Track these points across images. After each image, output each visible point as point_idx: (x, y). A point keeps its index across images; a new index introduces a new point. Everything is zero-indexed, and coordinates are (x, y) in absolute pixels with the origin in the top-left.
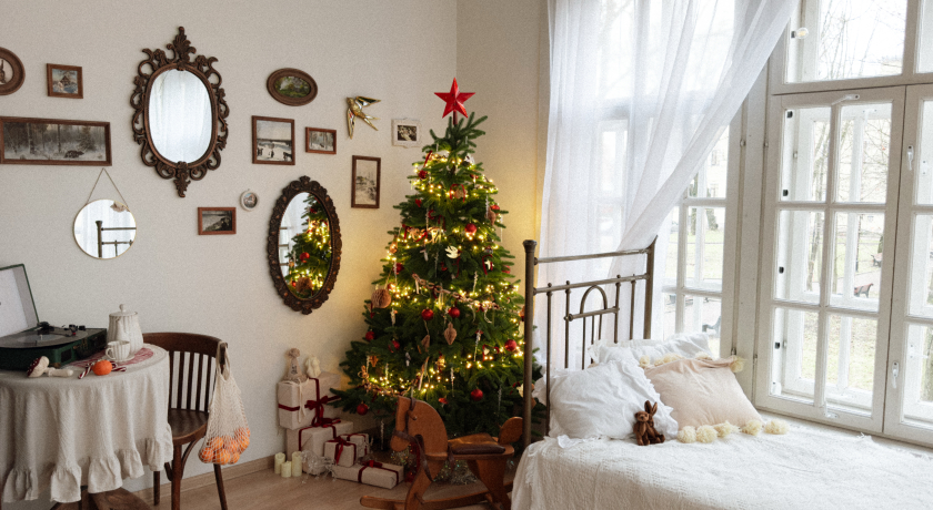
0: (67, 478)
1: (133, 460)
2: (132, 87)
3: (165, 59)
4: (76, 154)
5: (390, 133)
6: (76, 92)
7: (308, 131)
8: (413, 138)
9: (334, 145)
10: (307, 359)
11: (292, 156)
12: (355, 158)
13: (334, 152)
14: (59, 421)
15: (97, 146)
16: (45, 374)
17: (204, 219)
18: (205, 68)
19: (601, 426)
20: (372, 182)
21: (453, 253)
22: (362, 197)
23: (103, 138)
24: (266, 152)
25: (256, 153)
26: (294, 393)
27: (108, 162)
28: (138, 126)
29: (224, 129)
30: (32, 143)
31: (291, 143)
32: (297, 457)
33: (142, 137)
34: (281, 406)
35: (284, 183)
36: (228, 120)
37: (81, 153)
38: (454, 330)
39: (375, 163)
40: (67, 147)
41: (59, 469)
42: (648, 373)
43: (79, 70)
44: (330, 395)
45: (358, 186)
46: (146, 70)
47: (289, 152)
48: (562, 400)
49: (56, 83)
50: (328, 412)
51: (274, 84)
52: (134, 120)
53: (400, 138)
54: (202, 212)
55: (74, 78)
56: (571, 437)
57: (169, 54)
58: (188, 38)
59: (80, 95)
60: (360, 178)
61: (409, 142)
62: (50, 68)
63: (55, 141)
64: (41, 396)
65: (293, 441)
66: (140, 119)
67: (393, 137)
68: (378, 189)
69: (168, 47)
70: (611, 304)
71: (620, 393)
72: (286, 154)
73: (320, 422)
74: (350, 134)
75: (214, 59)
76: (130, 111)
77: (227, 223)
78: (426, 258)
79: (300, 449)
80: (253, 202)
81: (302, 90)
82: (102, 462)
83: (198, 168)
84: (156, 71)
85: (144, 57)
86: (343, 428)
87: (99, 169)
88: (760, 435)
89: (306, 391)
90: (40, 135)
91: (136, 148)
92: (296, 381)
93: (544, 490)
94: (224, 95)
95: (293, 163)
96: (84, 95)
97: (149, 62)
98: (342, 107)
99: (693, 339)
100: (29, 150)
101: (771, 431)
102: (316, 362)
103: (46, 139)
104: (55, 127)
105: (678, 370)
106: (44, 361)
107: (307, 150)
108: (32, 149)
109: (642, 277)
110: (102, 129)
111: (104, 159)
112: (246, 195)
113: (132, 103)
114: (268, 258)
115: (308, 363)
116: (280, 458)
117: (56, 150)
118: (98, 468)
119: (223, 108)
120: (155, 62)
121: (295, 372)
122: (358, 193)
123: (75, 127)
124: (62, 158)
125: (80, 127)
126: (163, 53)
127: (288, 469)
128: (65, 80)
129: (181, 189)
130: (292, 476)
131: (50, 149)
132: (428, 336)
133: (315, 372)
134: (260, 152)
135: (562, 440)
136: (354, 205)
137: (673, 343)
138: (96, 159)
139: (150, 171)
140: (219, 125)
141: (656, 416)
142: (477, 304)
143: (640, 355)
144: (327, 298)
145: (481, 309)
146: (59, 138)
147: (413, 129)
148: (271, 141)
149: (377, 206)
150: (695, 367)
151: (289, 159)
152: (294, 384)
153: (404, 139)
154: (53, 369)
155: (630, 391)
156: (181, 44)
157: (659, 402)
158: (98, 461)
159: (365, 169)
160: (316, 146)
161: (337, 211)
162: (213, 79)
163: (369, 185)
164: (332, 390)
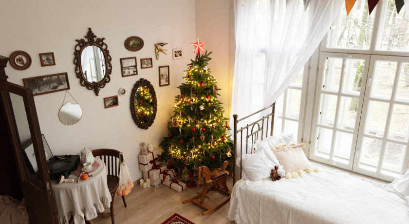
0: (79, 217)
1: (100, 207)
2: (73, 56)
3: (85, 43)
4: (56, 87)
5: (172, 55)
6: (53, 63)
7: (141, 60)
8: (180, 55)
9: (152, 64)
10: (148, 145)
11: (137, 71)
12: (159, 68)
13: (152, 67)
14: (73, 199)
15: (63, 82)
16: (64, 182)
17: (106, 102)
18: (101, 43)
19: (261, 176)
20: (166, 76)
21: (202, 108)
22: (163, 82)
23: (65, 80)
24: (127, 72)
25: (123, 73)
26: (145, 159)
27: (69, 88)
28: (78, 72)
29: (110, 66)
30: (39, 87)
31: (136, 66)
32: (148, 180)
33: (81, 76)
34: (140, 163)
35: (134, 82)
36: (111, 62)
37: (58, 87)
38: (204, 136)
39: (167, 68)
40: (52, 86)
41: (76, 215)
42: (275, 152)
43: (52, 54)
44: (157, 157)
45: (161, 78)
46: (78, 48)
47: (135, 70)
48: (246, 166)
49: (44, 61)
50: (157, 163)
51: (127, 44)
52: (76, 69)
53: (176, 56)
54: (105, 100)
55: (51, 58)
56: (251, 180)
57: (86, 40)
58: (93, 32)
59: (54, 64)
60: (162, 75)
61: (179, 57)
62: (41, 55)
63: (47, 84)
64: (64, 191)
65: (146, 175)
66: (78, 69)
67: (173, 56)
68: (169, 78)
69: (86, 37)
70: (261, 127)
71: (266, 163)
72: (134, 71)
73: (155, 167)
74: (157, 58)
75: (104, 39)
76: (74, 66)
77: (115, 102)
78: (192, 109)
79: (149, 178)
80: (124, 92)
81: (138, 44)
82: (90, 210)
83: (102, 84)
84: (82, 48)
85: (77, 43)
86: (163, 168)
87: (65, 91)
88: (312, 173)
89: (149, 157)
90: (41, 83)
91: (78, 80)
92: (145, 155)
93: (242, 199)
94: (109, 53)
95: (137, 74)
96: (56, 64)
97: (78, 45)
98: (154, 48)
99: (288, 136)
100: (38, 90)
101: (316, 171)
102: (151, 146)
103: (44, 84)
104: (46, 78)
105: (284, 151)
106: (63, 177)
107: (142, 68)
108: (39, 89)
109: (270, 115)
110: (64, 75)
111: (67, 87)
112: (121, 90)
113: (74, 63)
114: (131, 111)
115: (149, 146)
116: (142, 181)
117: (48, 87)
118: (89, 212)
119: (109, 58)
120: (81, 44)
121: (144, 151)
122: (162, 81)
123: (54, 77)
124: (51, 90)
125: (56, 77)
126: (84, 40)
127: (146, 185)
128: (48, 59)
129: (97, 93)
130: (147, 187)
131: (46, 88)
132: (194, 137)
133: (151, 150)
134: (124, 72)
135: (248, 182)
136: (160, 86)
137: (281, 138)
138: (64, 88)
139: (84, 88)
140: (108, 65)
141: (278, 170)
142: (211, 125)
143: (271, 145)
144: (153, 122)
145: (213, 127)
146: (48, 83)
147: (180, 51)
148: (128, 67)
149: (169, 84)
150: (290, 148)
151: (135, 73)
152: (145, 156)
153: (177, 56)
154: (66, 179)
155: (269, 161)
156: (90, 35)
157: (279, 164)
158: (88, 210)
159: (164, 71)
160: (145, 66)
161: (155, 89)
162: (104, 47)
163: (165, 77)
164: (158, 155)
